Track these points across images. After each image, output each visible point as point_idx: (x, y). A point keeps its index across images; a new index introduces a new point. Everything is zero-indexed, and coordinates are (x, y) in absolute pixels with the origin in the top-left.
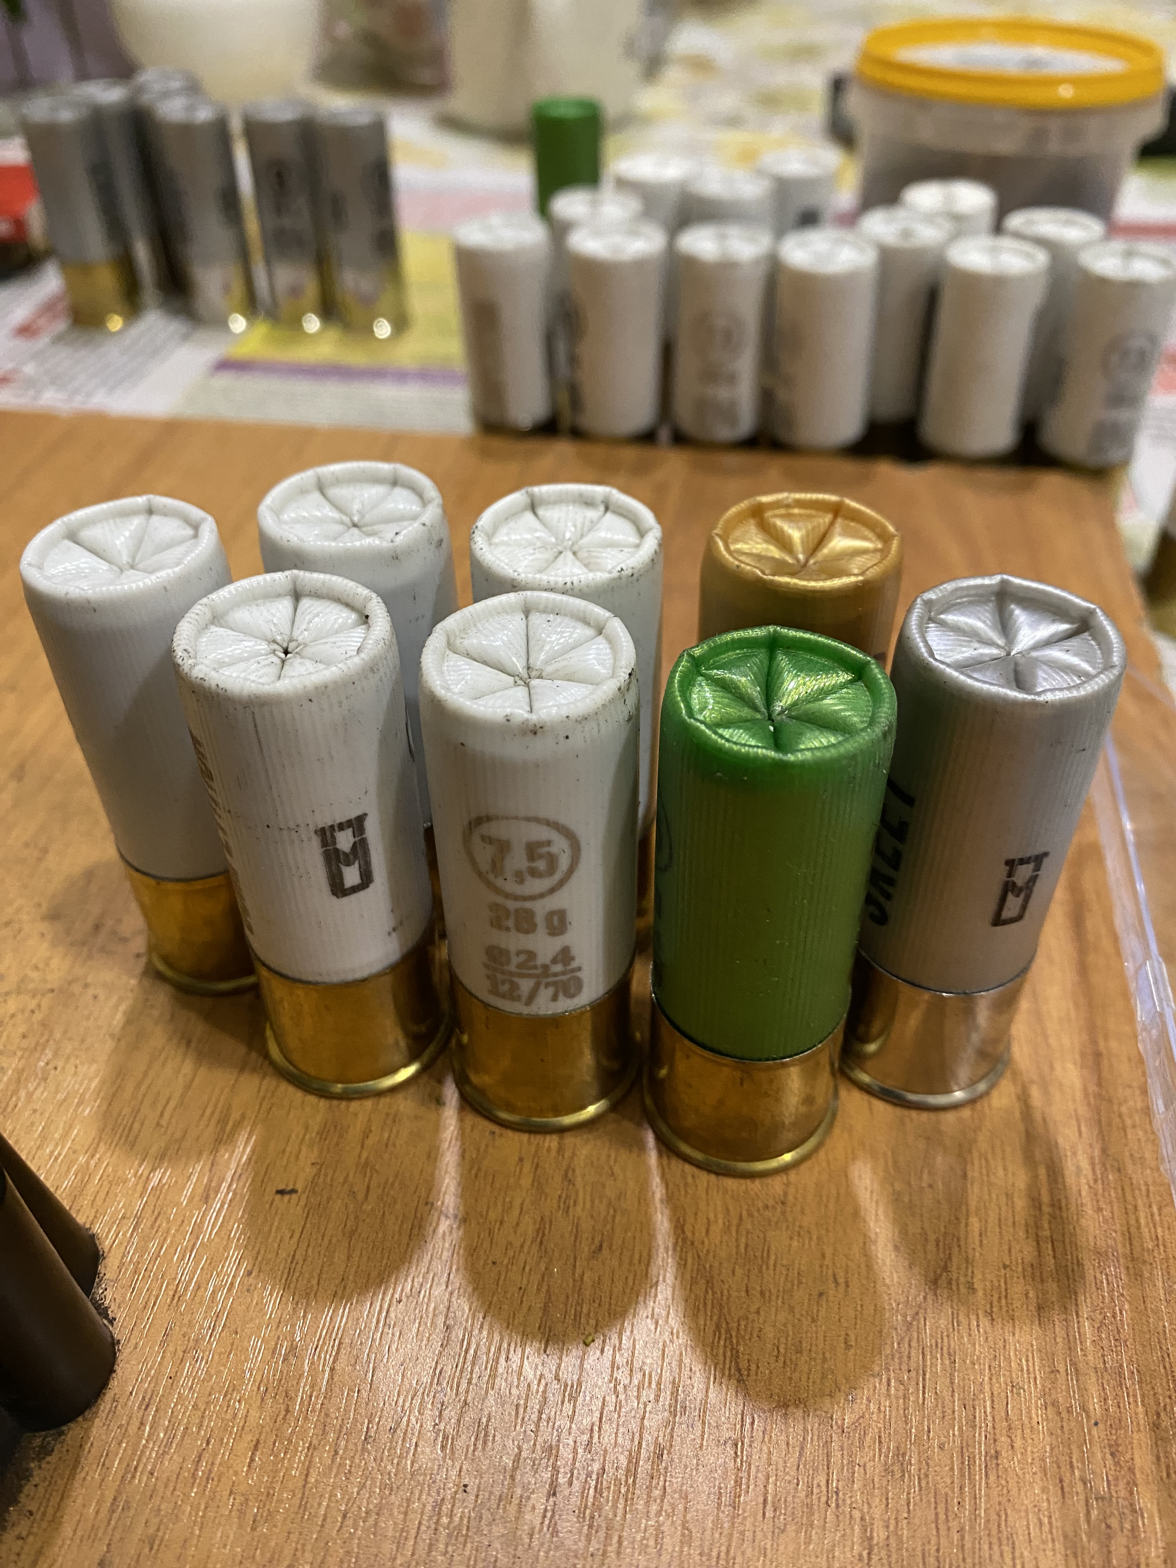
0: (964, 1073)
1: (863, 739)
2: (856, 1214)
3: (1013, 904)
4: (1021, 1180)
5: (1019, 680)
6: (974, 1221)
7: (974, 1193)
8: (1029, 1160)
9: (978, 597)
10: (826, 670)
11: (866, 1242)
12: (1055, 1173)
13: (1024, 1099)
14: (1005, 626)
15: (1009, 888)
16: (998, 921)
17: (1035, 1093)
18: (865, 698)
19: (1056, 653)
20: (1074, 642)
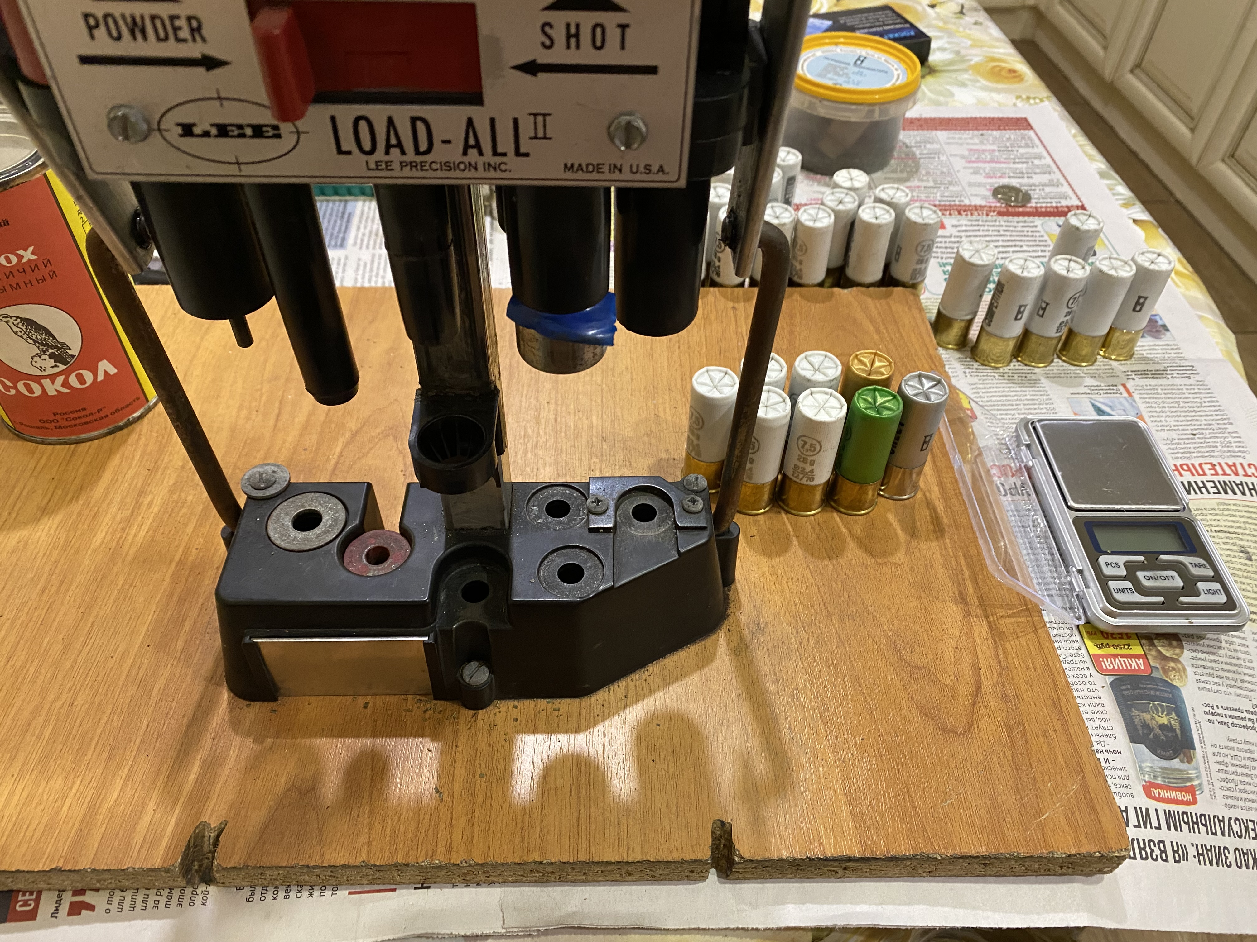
0: (909, 491)
1: (897, 412)
2: (891, 525)
3: (925, 446)
4: (927, 513)
5: (928, 398)
6: (919, 523)
7: (917, 518)
8: (929, 508)
9: (914, 377)
10: (887, 396)
11: (895, 530)
12: (935, 511)
13: (924, 495)
14: (922, 384)
15: (925, 442)
16: (922, 450)
17: (927, 494)
18: (896, 403)
19: (933, 390)
20: (937, 387)
